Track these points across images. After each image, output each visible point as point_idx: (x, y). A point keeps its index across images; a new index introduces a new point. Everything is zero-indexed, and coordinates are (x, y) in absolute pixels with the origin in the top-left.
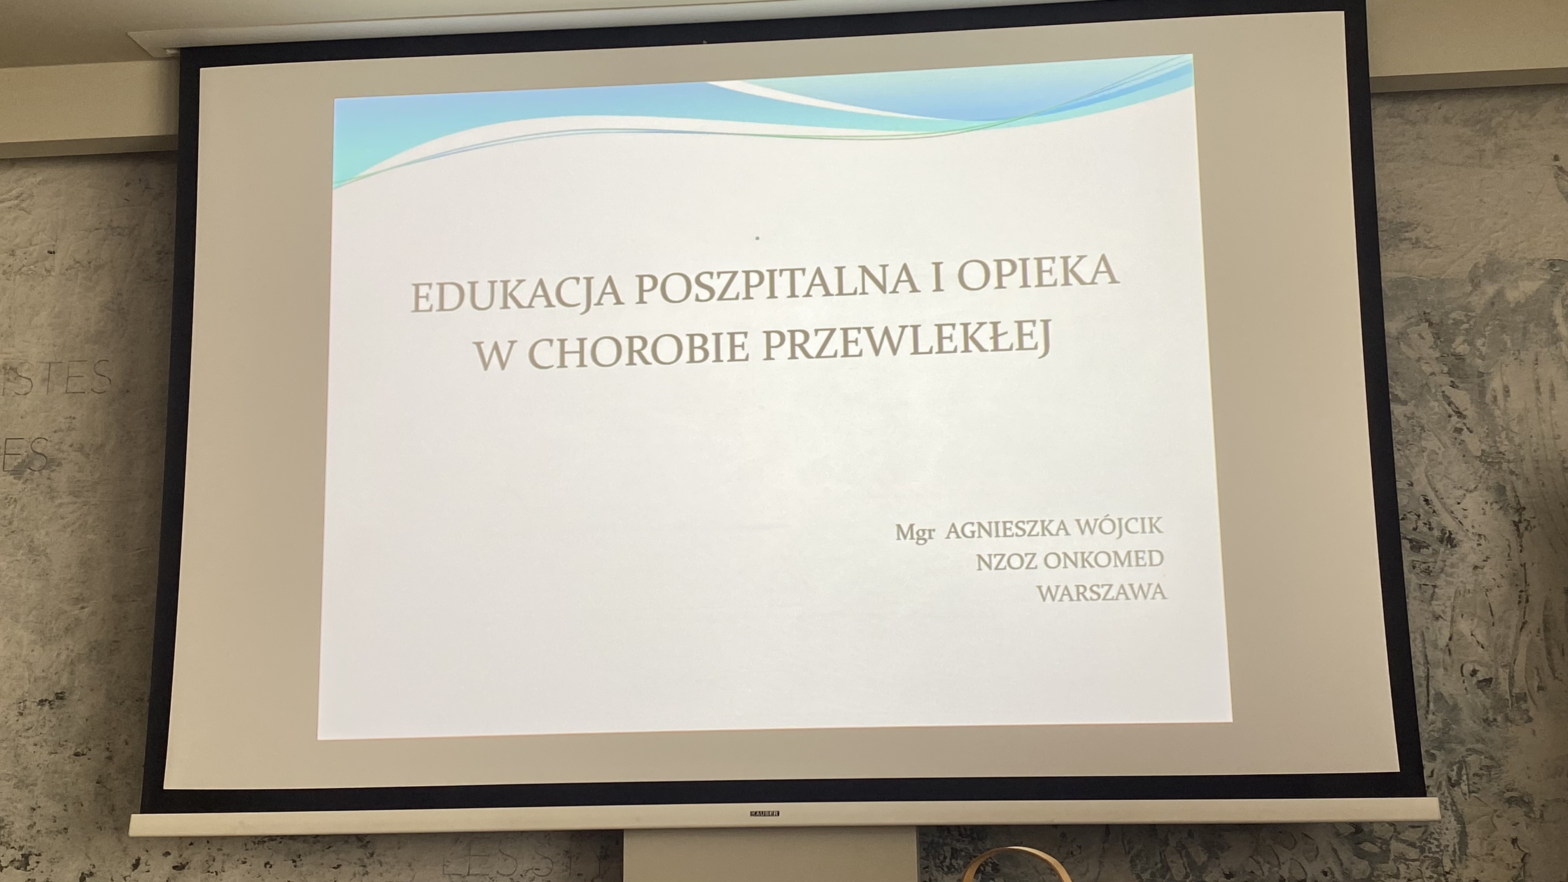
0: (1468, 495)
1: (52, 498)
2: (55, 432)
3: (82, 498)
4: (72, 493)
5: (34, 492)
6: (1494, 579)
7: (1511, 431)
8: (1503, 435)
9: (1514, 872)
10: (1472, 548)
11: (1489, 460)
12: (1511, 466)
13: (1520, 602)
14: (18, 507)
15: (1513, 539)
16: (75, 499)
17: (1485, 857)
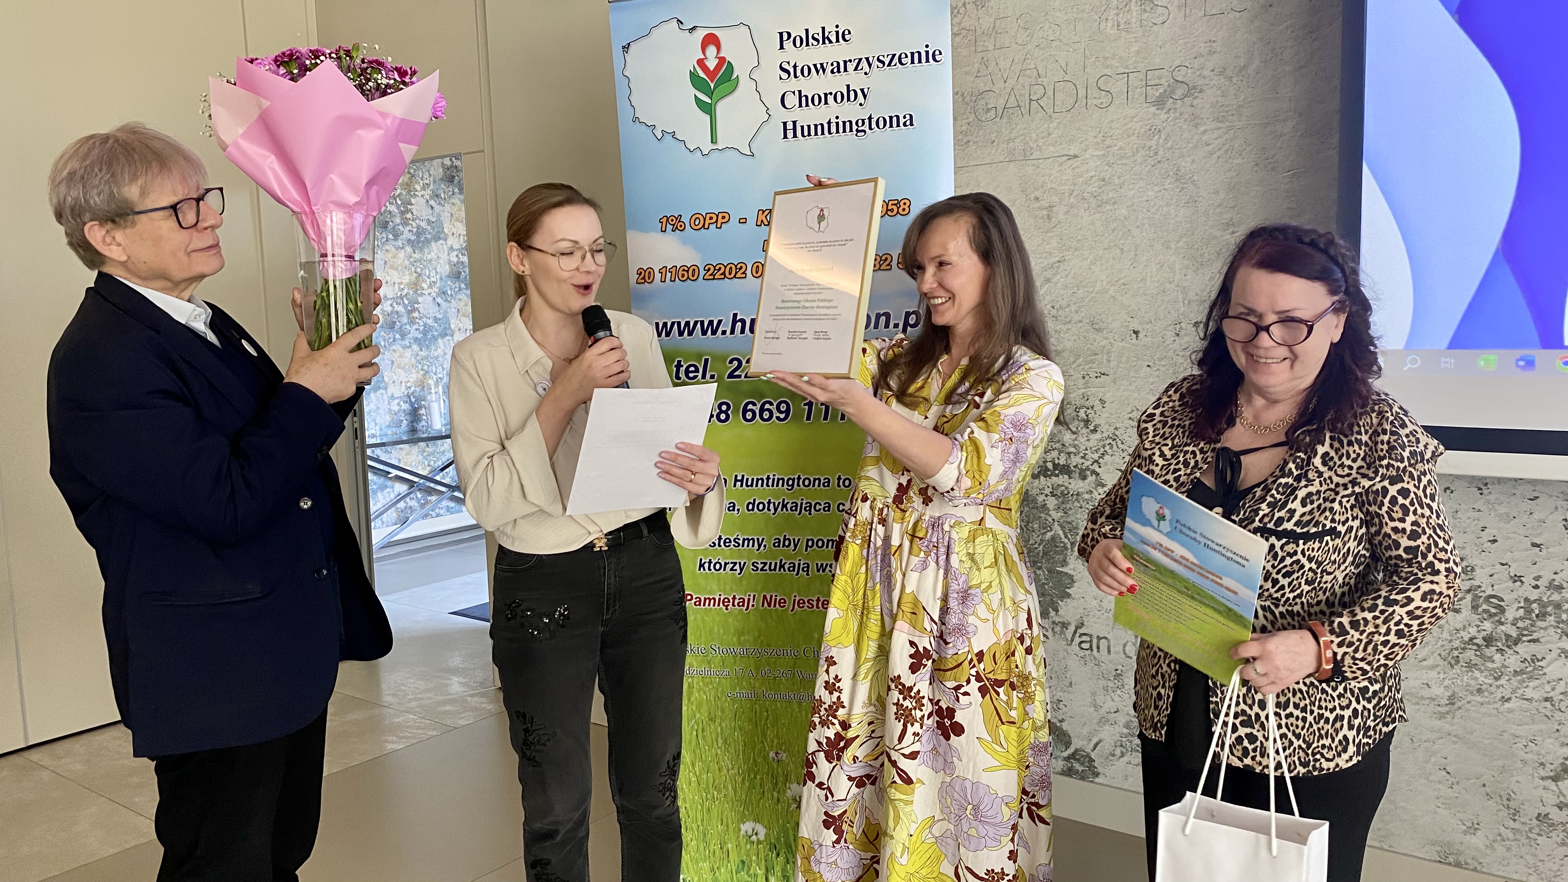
1: (1196, 126)
2: (1196, 58)
3: (1228, 124)
4: (1217, 119)
5: (1178, 121)
14: (1163, 137)
16: (1220, 125)
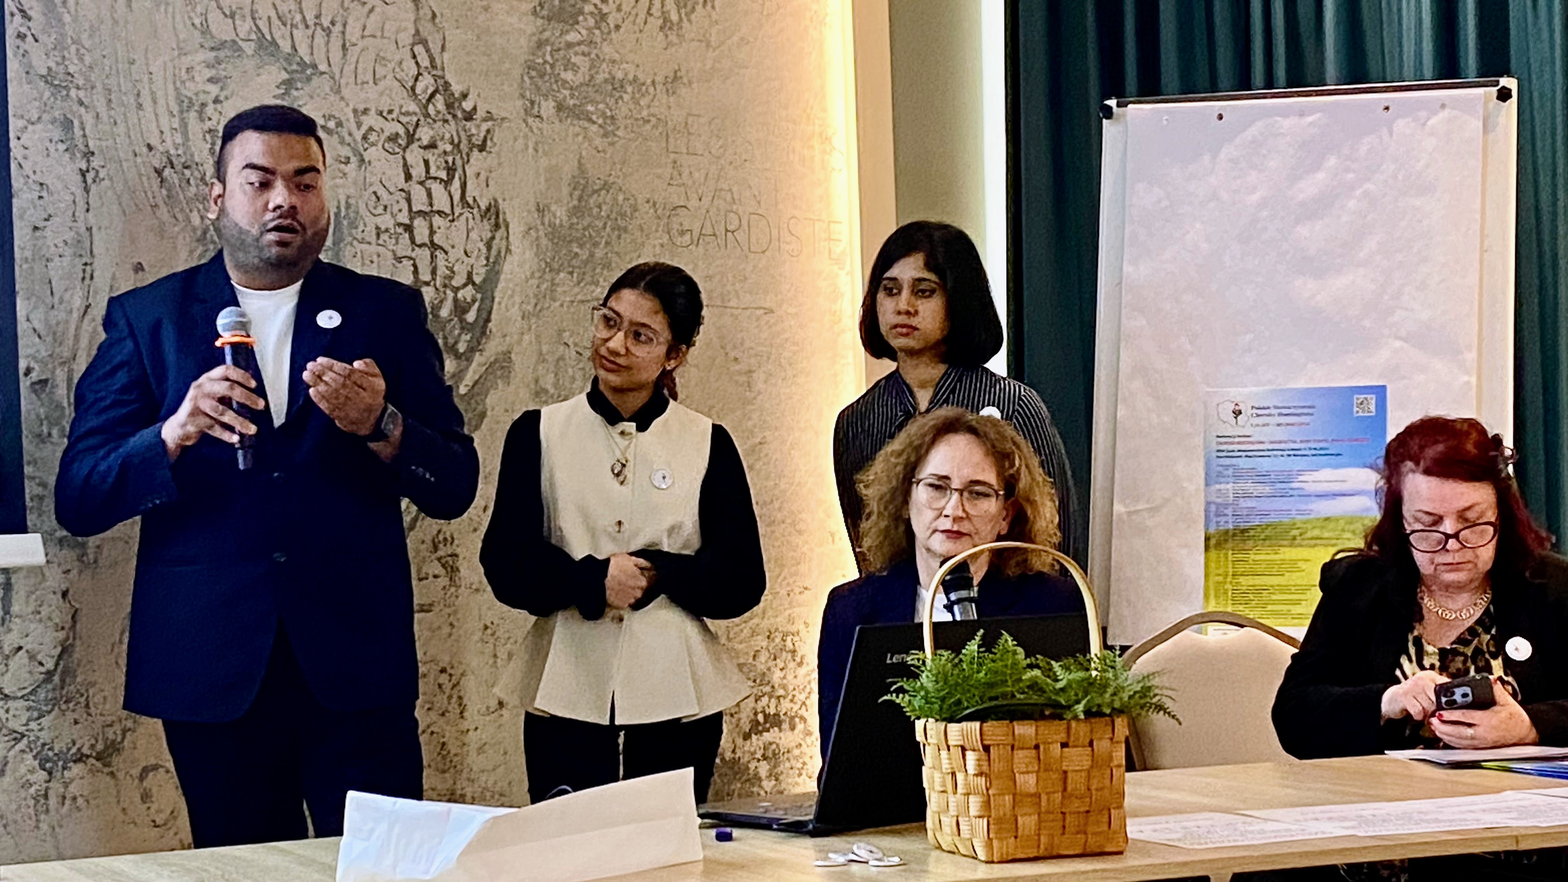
0: (30, 127)
6: (56, 246)
7: (84, 47)
8: (73, 48)
9: (61, 635)
10: (32, 201)
11: (56, 82)
12: (81, 94)
13: (83, 279)
15: (79, 192)
17: (31, 616)
